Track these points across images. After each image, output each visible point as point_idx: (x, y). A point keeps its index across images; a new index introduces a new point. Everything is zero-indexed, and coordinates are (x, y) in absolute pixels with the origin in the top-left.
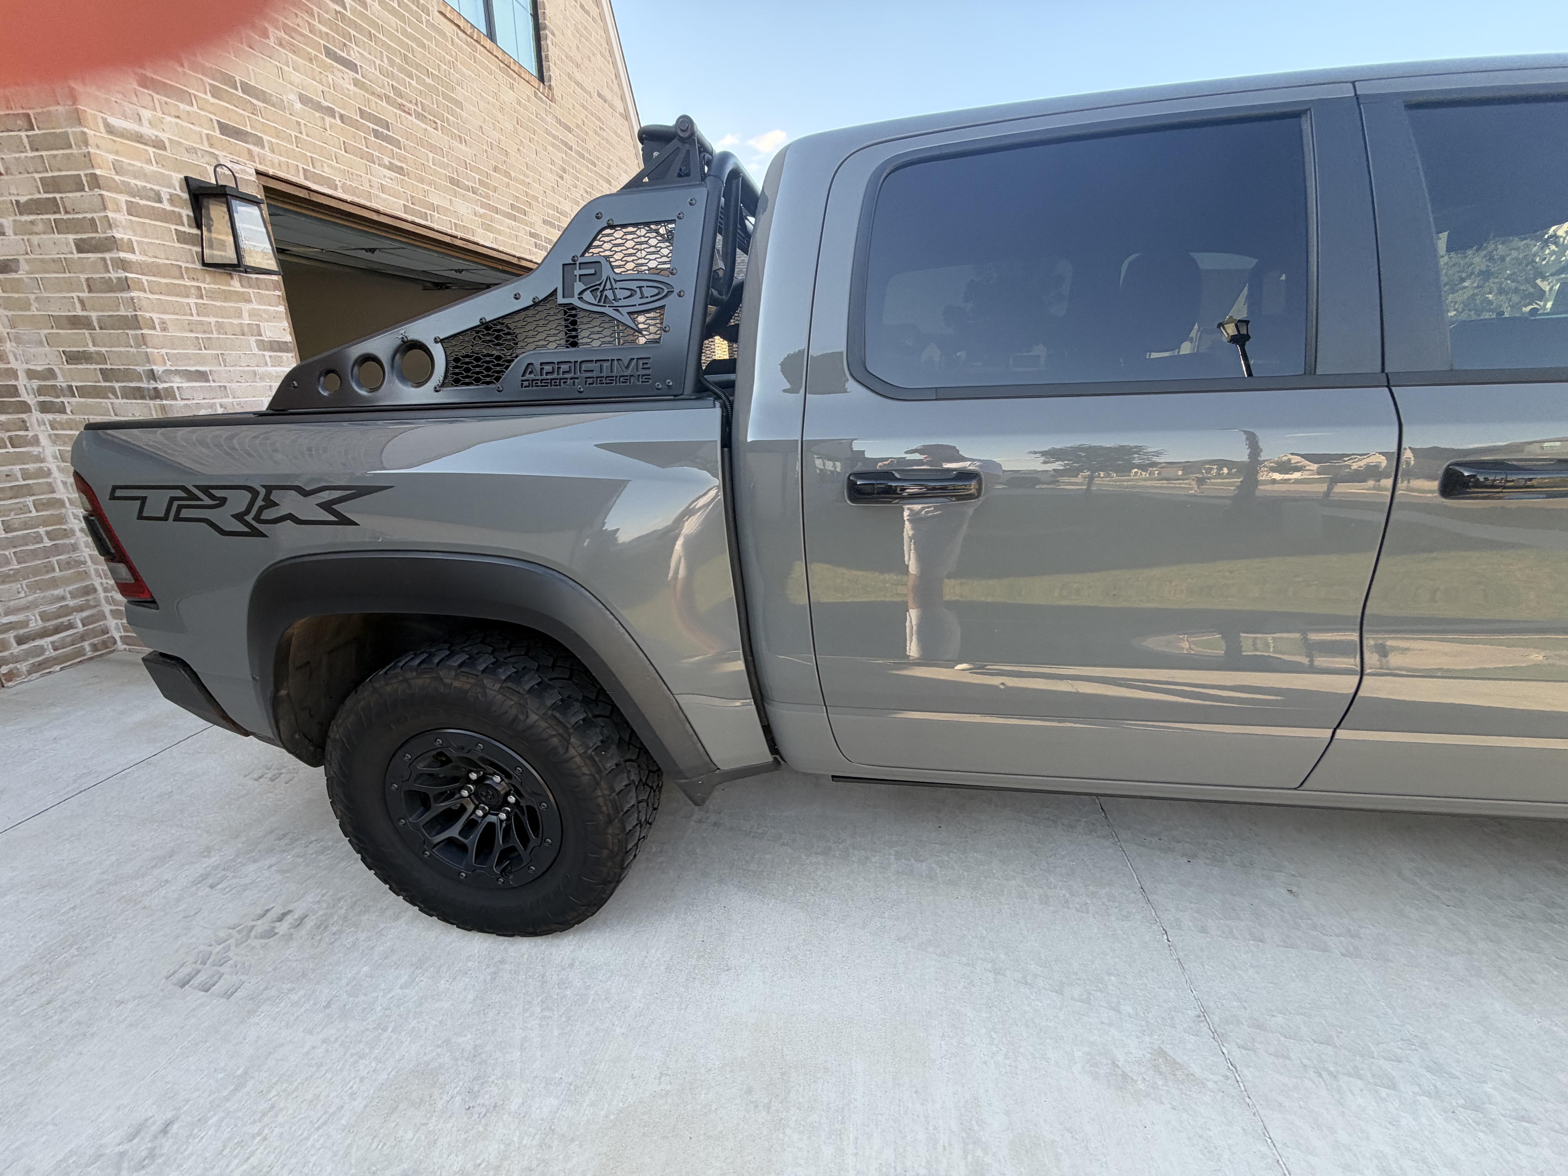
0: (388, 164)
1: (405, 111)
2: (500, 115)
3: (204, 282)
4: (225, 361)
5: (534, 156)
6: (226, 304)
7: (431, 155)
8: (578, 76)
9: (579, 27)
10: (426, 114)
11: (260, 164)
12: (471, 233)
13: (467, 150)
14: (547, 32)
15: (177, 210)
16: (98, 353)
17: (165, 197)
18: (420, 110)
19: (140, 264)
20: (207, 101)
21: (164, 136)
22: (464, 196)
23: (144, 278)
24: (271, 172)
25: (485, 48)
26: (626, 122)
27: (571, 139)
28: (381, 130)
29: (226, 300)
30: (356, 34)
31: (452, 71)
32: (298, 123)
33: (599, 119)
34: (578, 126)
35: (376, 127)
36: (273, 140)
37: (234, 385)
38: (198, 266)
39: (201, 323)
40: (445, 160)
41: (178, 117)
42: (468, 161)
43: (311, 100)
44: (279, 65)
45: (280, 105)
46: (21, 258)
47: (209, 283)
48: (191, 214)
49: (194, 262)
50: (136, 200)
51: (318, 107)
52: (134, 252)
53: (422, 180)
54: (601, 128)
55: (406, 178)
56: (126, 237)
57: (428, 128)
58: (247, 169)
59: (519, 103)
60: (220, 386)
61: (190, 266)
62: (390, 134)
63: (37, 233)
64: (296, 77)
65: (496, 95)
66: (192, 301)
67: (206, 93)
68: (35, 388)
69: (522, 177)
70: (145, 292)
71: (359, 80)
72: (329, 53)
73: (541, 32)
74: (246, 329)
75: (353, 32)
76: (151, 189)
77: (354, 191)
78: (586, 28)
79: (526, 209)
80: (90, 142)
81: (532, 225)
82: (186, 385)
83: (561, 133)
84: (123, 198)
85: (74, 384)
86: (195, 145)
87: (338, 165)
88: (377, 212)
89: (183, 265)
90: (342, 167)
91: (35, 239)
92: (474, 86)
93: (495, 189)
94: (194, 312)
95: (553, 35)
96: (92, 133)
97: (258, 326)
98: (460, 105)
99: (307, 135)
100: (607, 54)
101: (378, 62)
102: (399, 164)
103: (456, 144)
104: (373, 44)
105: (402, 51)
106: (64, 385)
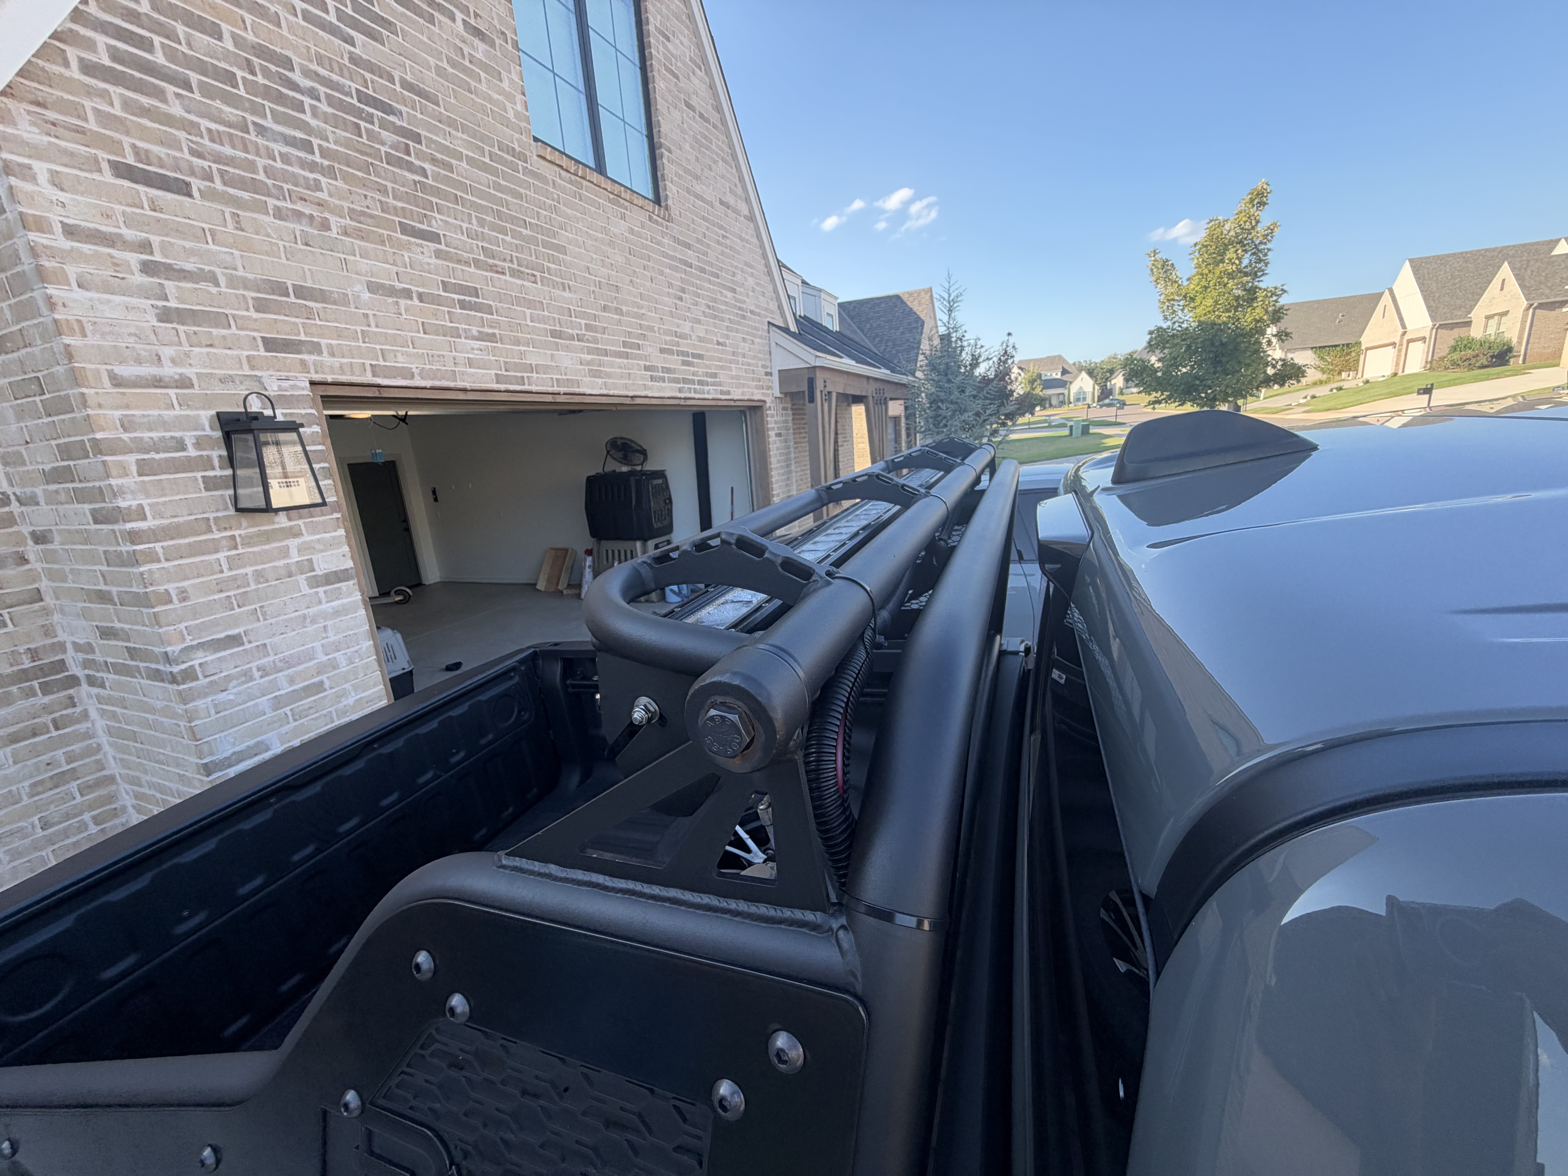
0: (476, 334)
1: (497, 272)
2: (609, 250)
3: (239, 527)
4: (264, 614)
5: (648, 284)
6: (267, 547)
7: (528, 312)
8: (698, 188)
9: (699, 137)
10: (522, 269)
11: (317, 372)
12: (576, 385)
13: (571, 295)
14: (663, 150)
15: (204, 453)
16: (122, 629)
17: (189, 442)
18: (515, 266)
19: (153, 531)
20: (249, 318)
21: (190, 372)
22: (567, 347)
23: (158, 546)
24: (330, 378)
25: (592, 182)
26: (752, 225)
27: (690, 256)
28: (467, 298)
29: (268, 541)
30: (438, 201)
31: (553, 216)
32: (366, 316)
33: (721, 227)
34: (698, 241)
35: (462, 297)
36: (334, 342)
37: (277, 639)
38: (232, 511)
39: (234, 578)
40: (546, 313)
41: (211, 345)
42: (572, 308)
43: (381, 286)
44: (342, 256)
45: (344, 300)
46: (53, 528)
47: (245, 528)
48: (224, 453)
49: (226, 509)
50: (153, 455)
51: (392, 292)
52: (145, 518)
53: (517, 342)
54: (724, 236)
55: (499, 345)
56: (134, 503)
57: (525, 283)
58: (298, 383)
59: (631, 231)
60: (258, 646)
61: (220, 514)
62: (480, 300)
63: (62, 504)
64: (364, 264)
65: (604, 230)
66: (221, 555)
67: (247, 310)
68: (81, 660)
69: (635, 310)
70: (159, 561)
71: (441, 251)
72: (406, 229)
73: (657, 152)
74: (294, 569)
75: (434, 200)
76: (172, 438)
77: (434, 375)
78: (706, 137)
79: (640, 342)
80: (89, 403)
81: (645, 358)
82: (210, 658)
83: (679, 253)
84: (131, 459)
85: (109, 660)
86: (231, 372)
87: (415, 351)
88: (465, 390)
89: (211, 516)
90: (420, 351)
91: (60, 508)
92: (580, 226)
93: (604, 330)
94: (225, 567)
95: (670, 151)
96: (93, 391)
97: (310, 561)
98: (563, 250)
99: (377, 326)
100: (730, 159)
101: (465, 225)
102: (490, 331)
103: (558, 292)
104: (460, 208)
105: (495, 207)
106: (101, 660)
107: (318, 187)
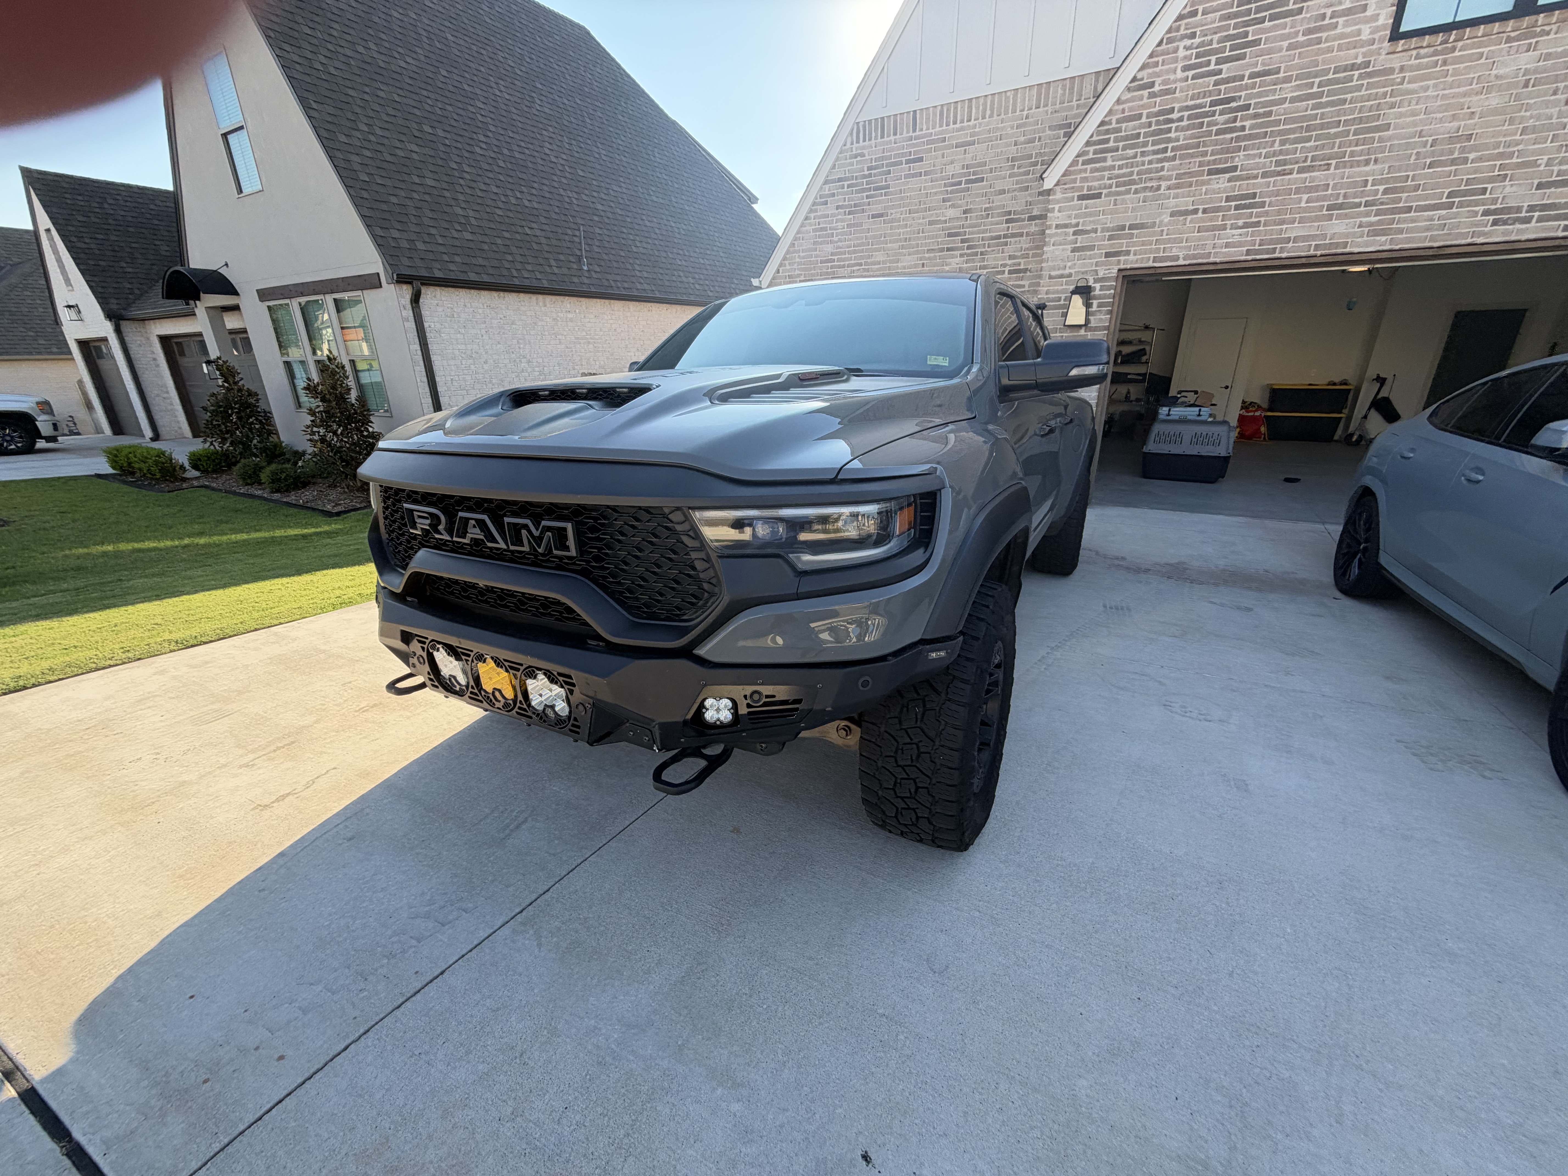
0: (1241, 224)
1: (1284, 174)
7: (1306, 196)
10: (1315, 164)
11: (1123, 265)
18: (1307, 164)
20: (1103, 244)
22: (1346, 215)
24: (1129, 267)
28: (1244, 202)
30: (1248, 143)
32: (1163, 230)
35: (1240, 202)
36: (1138, 248)
40: (1329, 192)
42: (1371, 178)
43: (1179, 212)
44: (1162, 202)
45: (1154, 225)
53: (1282, 223)
55: (1260, 228)
57: (1314, 174)
58: (1113, 271)
62: (1256, 200)
64: (1173, 202)
65: (1479, 79)
67: (1104, 241)
71: (1235, 176)
75: (1244, 144)
77: (1194, 257)
79: (1490, 186)
87: (1187, 244)
88: (1215, 263)
90: (1190, 244)
93: (1417, 188)
98: (1385, 127)
99: (1167, 235)
101: (1266, 151)
102: (1256, 220)
103: (1356, 170)
104: (1267, 139)
105: (1306, 124)
107: (1162, 169)
